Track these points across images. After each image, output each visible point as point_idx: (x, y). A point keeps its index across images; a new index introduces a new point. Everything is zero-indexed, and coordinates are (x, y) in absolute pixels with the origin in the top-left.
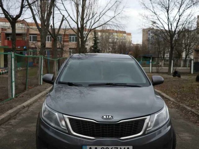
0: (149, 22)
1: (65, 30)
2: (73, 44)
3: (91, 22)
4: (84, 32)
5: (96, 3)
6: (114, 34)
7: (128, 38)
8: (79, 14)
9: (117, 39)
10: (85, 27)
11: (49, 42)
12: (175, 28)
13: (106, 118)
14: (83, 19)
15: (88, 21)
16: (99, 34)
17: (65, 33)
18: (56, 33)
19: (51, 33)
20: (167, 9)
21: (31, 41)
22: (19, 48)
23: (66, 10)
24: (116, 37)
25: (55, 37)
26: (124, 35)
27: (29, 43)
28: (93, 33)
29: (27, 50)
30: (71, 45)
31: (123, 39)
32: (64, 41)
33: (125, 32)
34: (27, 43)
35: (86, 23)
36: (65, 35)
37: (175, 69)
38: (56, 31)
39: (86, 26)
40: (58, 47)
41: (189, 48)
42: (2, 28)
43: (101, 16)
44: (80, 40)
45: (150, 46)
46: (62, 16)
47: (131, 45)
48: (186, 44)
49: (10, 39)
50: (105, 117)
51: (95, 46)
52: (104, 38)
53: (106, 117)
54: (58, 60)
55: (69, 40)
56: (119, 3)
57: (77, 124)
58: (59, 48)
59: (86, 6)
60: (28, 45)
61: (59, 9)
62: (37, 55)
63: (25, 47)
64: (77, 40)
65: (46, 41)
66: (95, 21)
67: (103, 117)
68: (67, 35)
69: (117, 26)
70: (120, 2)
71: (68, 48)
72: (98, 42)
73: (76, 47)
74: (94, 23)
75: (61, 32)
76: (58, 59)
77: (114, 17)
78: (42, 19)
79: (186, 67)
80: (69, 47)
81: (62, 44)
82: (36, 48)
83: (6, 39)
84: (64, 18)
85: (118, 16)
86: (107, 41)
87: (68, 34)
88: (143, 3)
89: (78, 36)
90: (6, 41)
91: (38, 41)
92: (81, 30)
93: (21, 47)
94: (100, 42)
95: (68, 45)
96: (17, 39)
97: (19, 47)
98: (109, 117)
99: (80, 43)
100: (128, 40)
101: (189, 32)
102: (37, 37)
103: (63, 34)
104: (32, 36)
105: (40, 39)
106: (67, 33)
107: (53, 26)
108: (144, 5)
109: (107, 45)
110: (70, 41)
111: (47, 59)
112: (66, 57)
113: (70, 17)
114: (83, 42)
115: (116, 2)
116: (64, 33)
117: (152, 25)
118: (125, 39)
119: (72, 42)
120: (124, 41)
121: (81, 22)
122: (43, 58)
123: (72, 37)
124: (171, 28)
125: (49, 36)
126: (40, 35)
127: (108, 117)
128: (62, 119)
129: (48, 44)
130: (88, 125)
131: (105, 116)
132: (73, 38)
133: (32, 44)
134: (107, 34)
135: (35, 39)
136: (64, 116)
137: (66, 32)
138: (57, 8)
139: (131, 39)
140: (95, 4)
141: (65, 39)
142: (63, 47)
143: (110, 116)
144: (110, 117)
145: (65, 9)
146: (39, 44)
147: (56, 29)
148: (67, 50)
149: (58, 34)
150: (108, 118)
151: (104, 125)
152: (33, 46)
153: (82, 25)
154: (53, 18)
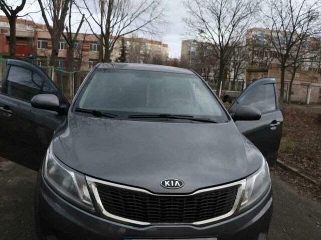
0: (195, 31)
1: (85, 35)
2: (95, 54)
3: (119, 27)
4: (109, 40)
5: (128, 3)
6: (146, 44)
7: (164, 51)
8: (104, 15)
9: (150, 50)
10: (111, 34)
11: (64, 50)
12: (227, 40)
13: (169, 185)
14: (108, 22)
15: (116, 24)
16: (128, 43)
17: (84, 38)
18: (73, 39)
19: (67, 37)
20: (219, 15)
21: (39, 47)
22: (23, 57)
23: (88, 9)
24: (149, 48)
25: (71, 42)
26: (159, 46)
27: (37, 50)
28: (121, 42)
29: (33, 59)
30: (92, 55)
31: (158, 51)
32: (83, 50)
33: (160, 43)
34: (33, 50)
35: (113, 27)
36: (84, 42)
37: (224, 92)
38: (73, 36)
39: (112, 31)
40: (75, 56)
41: (238, 68)
42: (2, 30)
43: (132, 19)
44: (104, 48)
45: (190, 62)
46: (82, 16)
47: (168, 60)
48: (236, 62)
50: (167, 183)
51: (123, 58)
52: (134, 49)
53: (170, 183)
54: (75, 74)
55: (89, 48)
56: (157, 3)
57: (113, 197)
58: (76, 59)
59: (114, 4)
60: (36, 52)
61: (78, 7)
62: (46, 65)
63: (31, 56)
64: (100, 49)
65: (59, 48)
66: (124, 25)
67: (163, 183)
68: (87, 42)
69: (153, 33)
70: (159, 3)
71: (88, 59)
72: (126, 53)
73: (97, 58)
74: (124, 28)
75: (80, 38)
76: (75, 72)
77: (150, 21)
78: (55, 19)
79: (234, 90)
80: (90, 58)
81: (80, 53)
82: (45, 57)
83: (7, 44)
84: (84, 19)
85: (154, 20)
86: (138, 53)
87: (89, 40)
88: (189, 6)
89: (102, 43)
90: (7, 46)
91: (49, 48)
92: (106, 36)
93: (26, 55)
94: (129, 54)
95: (88, 55)
96: (17, 44)
97: (23, 55)
98: (174, 183)
99: (104, 53)
100: (164, 53)
101: (240, 49)
102: (47, 42)
103: (82, 41)
104: (41, 41)
105: (51, 46)
106: (87, 39)
107: (68, 28)
108: (190, 8)
109: (138, 57)
110: (91, 50)
111: (60, 72)
112: (84, 70)
113: (93, 17)
114: (108, 53)
115: (154, 2)
116: (82, 39)
117: (199, 34)
118: (160, 52)
119: (93, 51)
120: (159, 53)
121: (106, 26)
122: (53, 70)
123: (93, 44)
124: (222, 41)
125: (64, 43)
126: (52, 40)
127: (172, 185)
128: (84, 184)
129: (62, 53)
130: (134, 199)
131: (167, 181)
132: (95, 46)
133: (40, 51)
134: (138, 43)
135: (45, 45)
136: (88, 178)
137: (86, 37)
138: (75, 4)
139: (167, 52)
140: (126, 3)
141: (84, 48)
142: (82, 57)
143: (177, 182)
144: (177, 184)
145: (87, 6)
146: (50, 51)
147: (73, 33)
148: (86, 61)
149: (75, 40)
150: (174, 186)
151: (166, 199)
152: (43, 55)
153: (108, 30)
154: (70, 17)
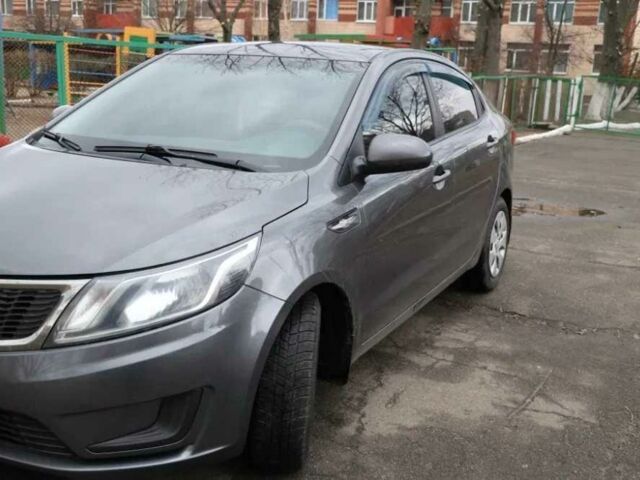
11: (527, 22)
27: (459, 25)
49: (403, 14)
55: (596, 15)
60: (457, 32)
83: (392, 14)
90: (391, 20)
104: (471, 2)
125: (529, 3)
133: (466, 29)
